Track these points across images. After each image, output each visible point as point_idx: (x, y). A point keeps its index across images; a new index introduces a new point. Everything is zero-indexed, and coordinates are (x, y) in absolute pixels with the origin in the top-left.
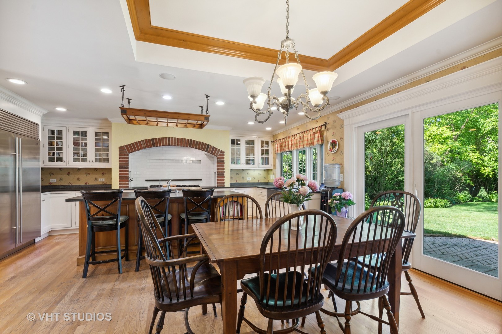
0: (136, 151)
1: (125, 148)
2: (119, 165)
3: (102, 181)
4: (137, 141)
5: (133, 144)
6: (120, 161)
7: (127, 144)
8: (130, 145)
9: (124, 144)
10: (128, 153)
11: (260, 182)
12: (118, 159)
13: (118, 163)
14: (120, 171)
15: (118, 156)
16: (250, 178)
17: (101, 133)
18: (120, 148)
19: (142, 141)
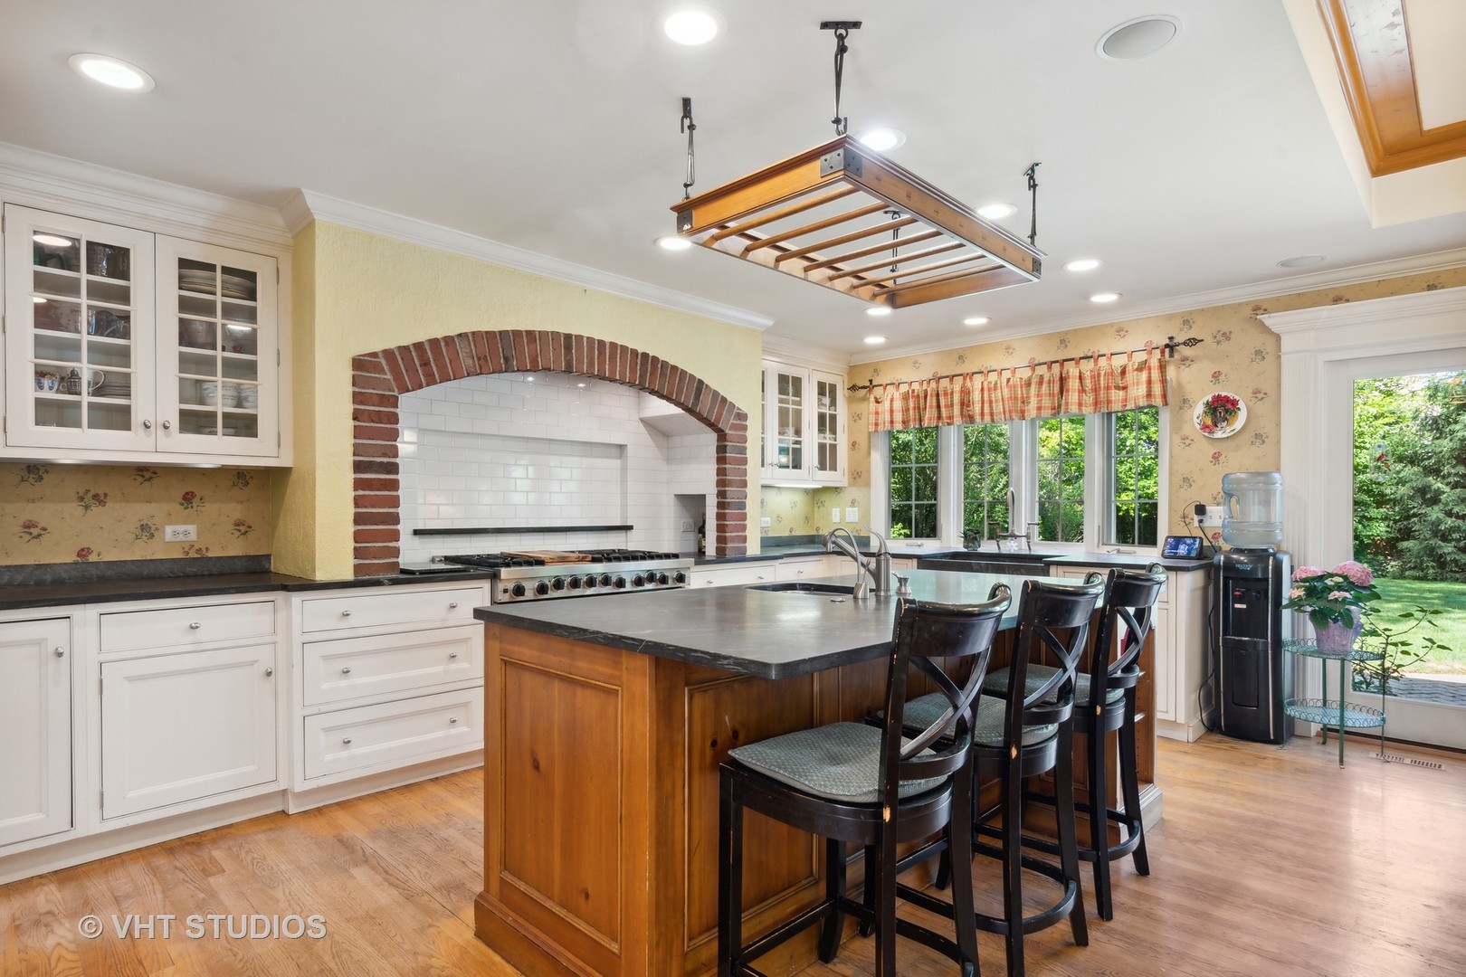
0: (431, 381)
1: (384, 363)
2: (354, 454)
3: (181, 538)
4: (439, 335)
5: (419, 346)
6: (358, 433)
7: (391, 344)
8: (404, 350)
9: (378, 346)
10: (396, 394)
11: (794, 534)
12: (351, 423)
13: (348, 441)
14: (358, 484)
15: (349, 408)
16: (769, 519)
17: (211, 268)
18: (358, 363)
19: (460, 335)
